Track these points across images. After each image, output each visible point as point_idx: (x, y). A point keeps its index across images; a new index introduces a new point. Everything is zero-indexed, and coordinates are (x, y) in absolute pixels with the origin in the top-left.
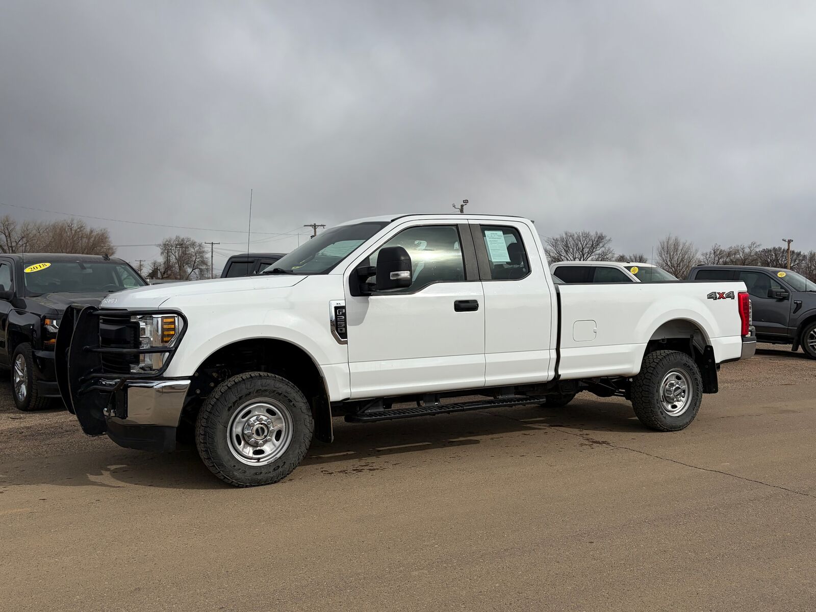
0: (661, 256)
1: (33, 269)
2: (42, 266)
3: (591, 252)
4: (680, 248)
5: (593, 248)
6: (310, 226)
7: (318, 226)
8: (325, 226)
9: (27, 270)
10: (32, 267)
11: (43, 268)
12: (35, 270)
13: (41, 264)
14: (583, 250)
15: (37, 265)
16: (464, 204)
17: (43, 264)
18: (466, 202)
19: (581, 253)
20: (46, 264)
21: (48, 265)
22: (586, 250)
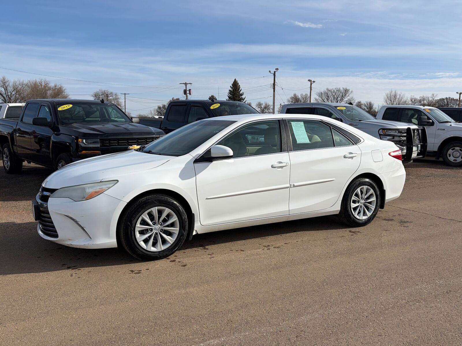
0: (387, 102)
1: (63, 108)
2: (67, 106)
3: (342, 100)
4: (398, 97)
5: (343, 97)
6: (184, 84)
7: (188, 84)
8: (192, 84)
9: (60, 109)
10: (62, 107)
11: (68, 107)
12: (64, 109)
13: (67, 105)
14: (337, 98)
15: (65, 106)
16: (276, 71)
17: (68, 105)
18: (277, 69)
19: (336, 100)
20: (70, 105)
21: (71, 106)
22: (339, 99)
